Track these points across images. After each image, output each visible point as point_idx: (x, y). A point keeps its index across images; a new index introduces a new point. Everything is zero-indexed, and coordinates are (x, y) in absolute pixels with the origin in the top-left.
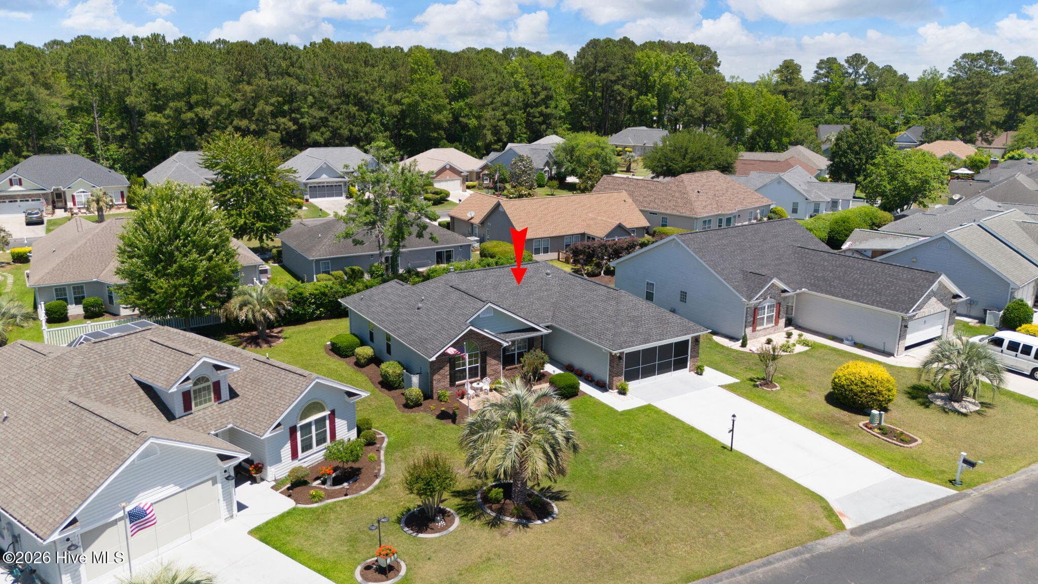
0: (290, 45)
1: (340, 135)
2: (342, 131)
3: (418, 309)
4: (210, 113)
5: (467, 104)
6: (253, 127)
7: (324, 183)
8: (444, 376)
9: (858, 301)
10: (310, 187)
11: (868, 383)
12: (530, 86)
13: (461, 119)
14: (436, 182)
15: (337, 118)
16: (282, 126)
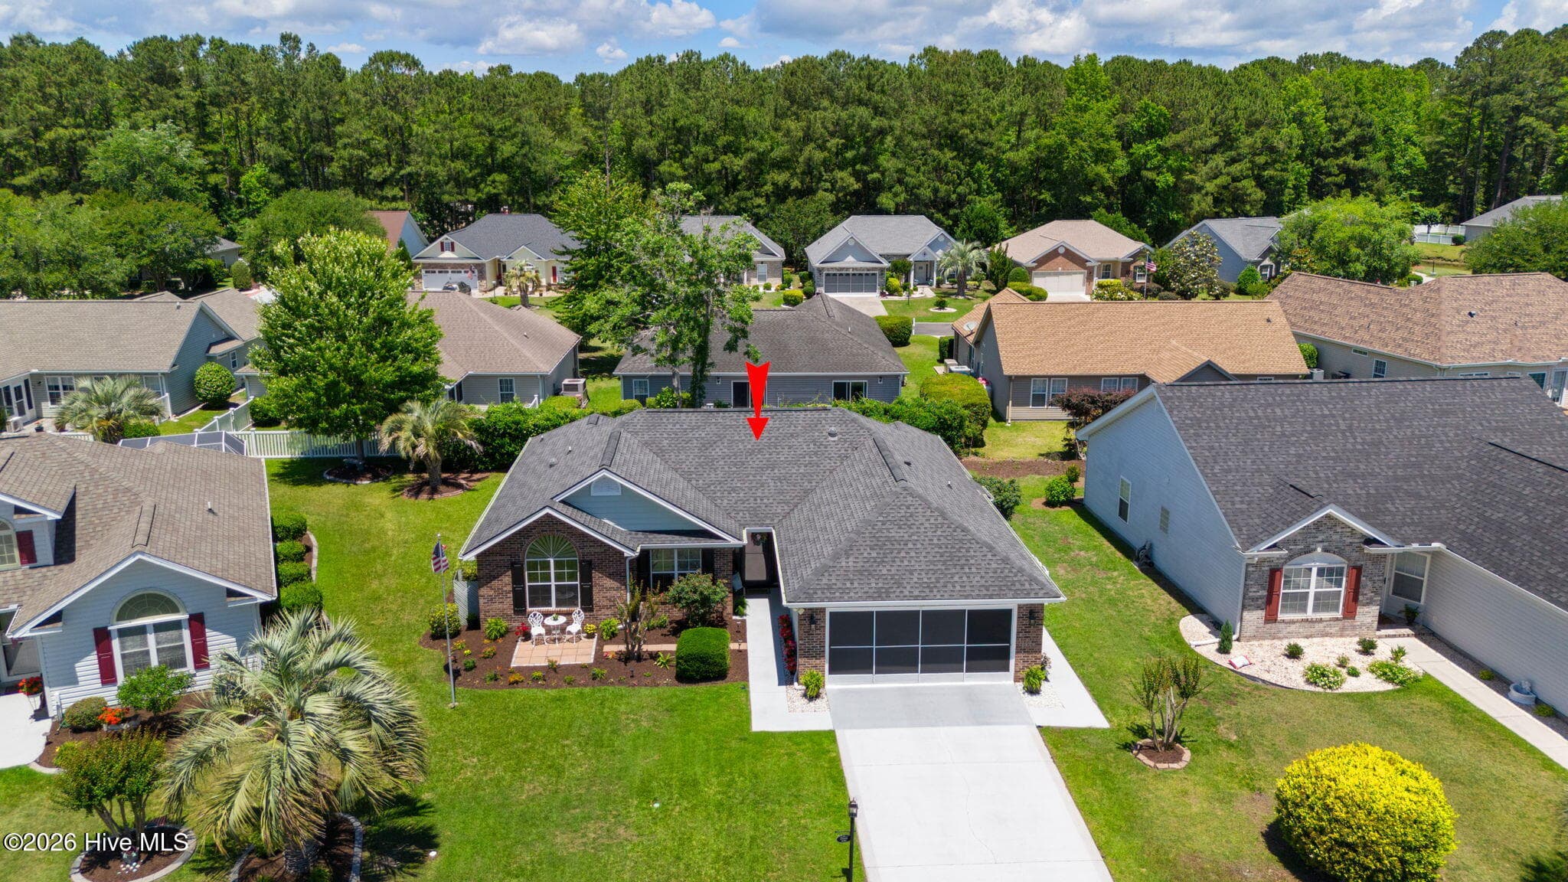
0: (872, 58)
1: (917, 197)
2: (922, 191)
3: (551, 466)
4: (741, 163)
5: (1160, 149)
6: (795, 183)
7: (847, 269)
8: (500, 592)
9: (1546, 595)
10: (827, 275)
11: (1341, 813)
12: (1327, 119)
13: (1144, 173)
14: (1037, 275)
15: (918, 170)
16: (839, 183)
